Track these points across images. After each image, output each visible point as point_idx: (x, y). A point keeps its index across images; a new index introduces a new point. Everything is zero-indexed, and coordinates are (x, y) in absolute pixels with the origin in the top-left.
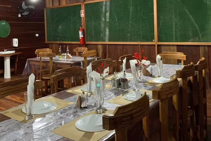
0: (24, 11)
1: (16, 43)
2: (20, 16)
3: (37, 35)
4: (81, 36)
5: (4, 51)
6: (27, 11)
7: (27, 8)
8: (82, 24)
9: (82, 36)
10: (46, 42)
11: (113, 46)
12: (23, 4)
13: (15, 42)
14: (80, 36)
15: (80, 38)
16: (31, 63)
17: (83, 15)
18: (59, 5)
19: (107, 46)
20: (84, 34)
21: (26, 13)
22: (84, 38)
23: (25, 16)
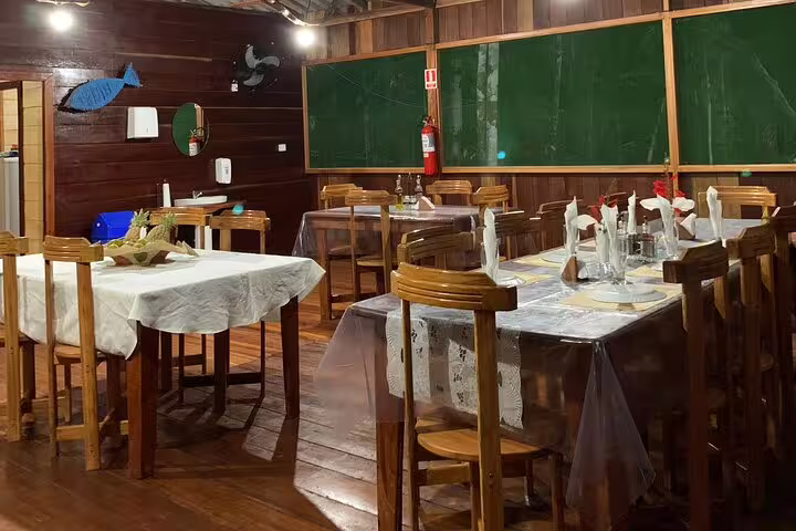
0: (249, 72)
1: (227, 172)
2: (235, 88)
3: (282, 148)
4: (427, 147)
5: (192, 197)
6: (259, 73)
7: (258, 66)
8: (431, 111)
9: (432, 149)
10: (308, 169)
11: (535, 179)
12: (249, 54)
13: (224, 171)
14: (425, 149)
15: (426, 155)
16: (317, 223)
17: (431, 83)
18: (353, 52)
19: (514, 178)
20: (436, 142)
21: (252, 81)
22: (435, 155)
23: (251, 87)
